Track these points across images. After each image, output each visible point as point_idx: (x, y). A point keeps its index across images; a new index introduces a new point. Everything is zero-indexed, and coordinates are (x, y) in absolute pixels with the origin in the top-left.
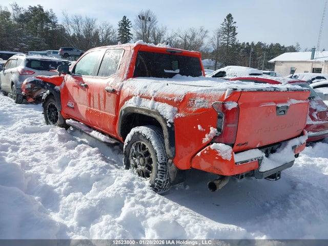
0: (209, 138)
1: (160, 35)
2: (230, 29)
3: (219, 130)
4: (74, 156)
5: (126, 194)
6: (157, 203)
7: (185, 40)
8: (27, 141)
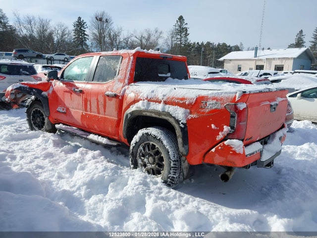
0: (223, 135)
1: (116, 36)
2: (182, 30)
3: (232, 128)
4: (80, 160)
5: (144, 191)
6: (175, 197)
7: (141, 41)
8: (20, 149)
